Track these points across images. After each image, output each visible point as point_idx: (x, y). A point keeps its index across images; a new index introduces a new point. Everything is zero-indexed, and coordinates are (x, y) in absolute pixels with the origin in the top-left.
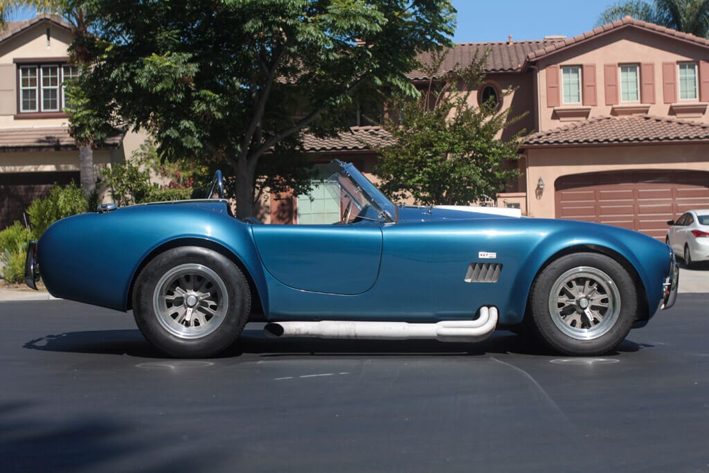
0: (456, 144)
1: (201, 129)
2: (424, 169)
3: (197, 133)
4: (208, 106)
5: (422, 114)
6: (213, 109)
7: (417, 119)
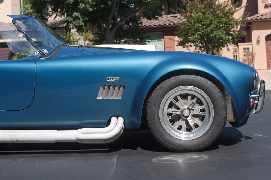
0: (213, 20)
1: (83, 16)
2: (198, 33)
3: (82, 18)
4: (85, 5)
5: (197, 7)
6: (88, 6)
7: (195, 9)
